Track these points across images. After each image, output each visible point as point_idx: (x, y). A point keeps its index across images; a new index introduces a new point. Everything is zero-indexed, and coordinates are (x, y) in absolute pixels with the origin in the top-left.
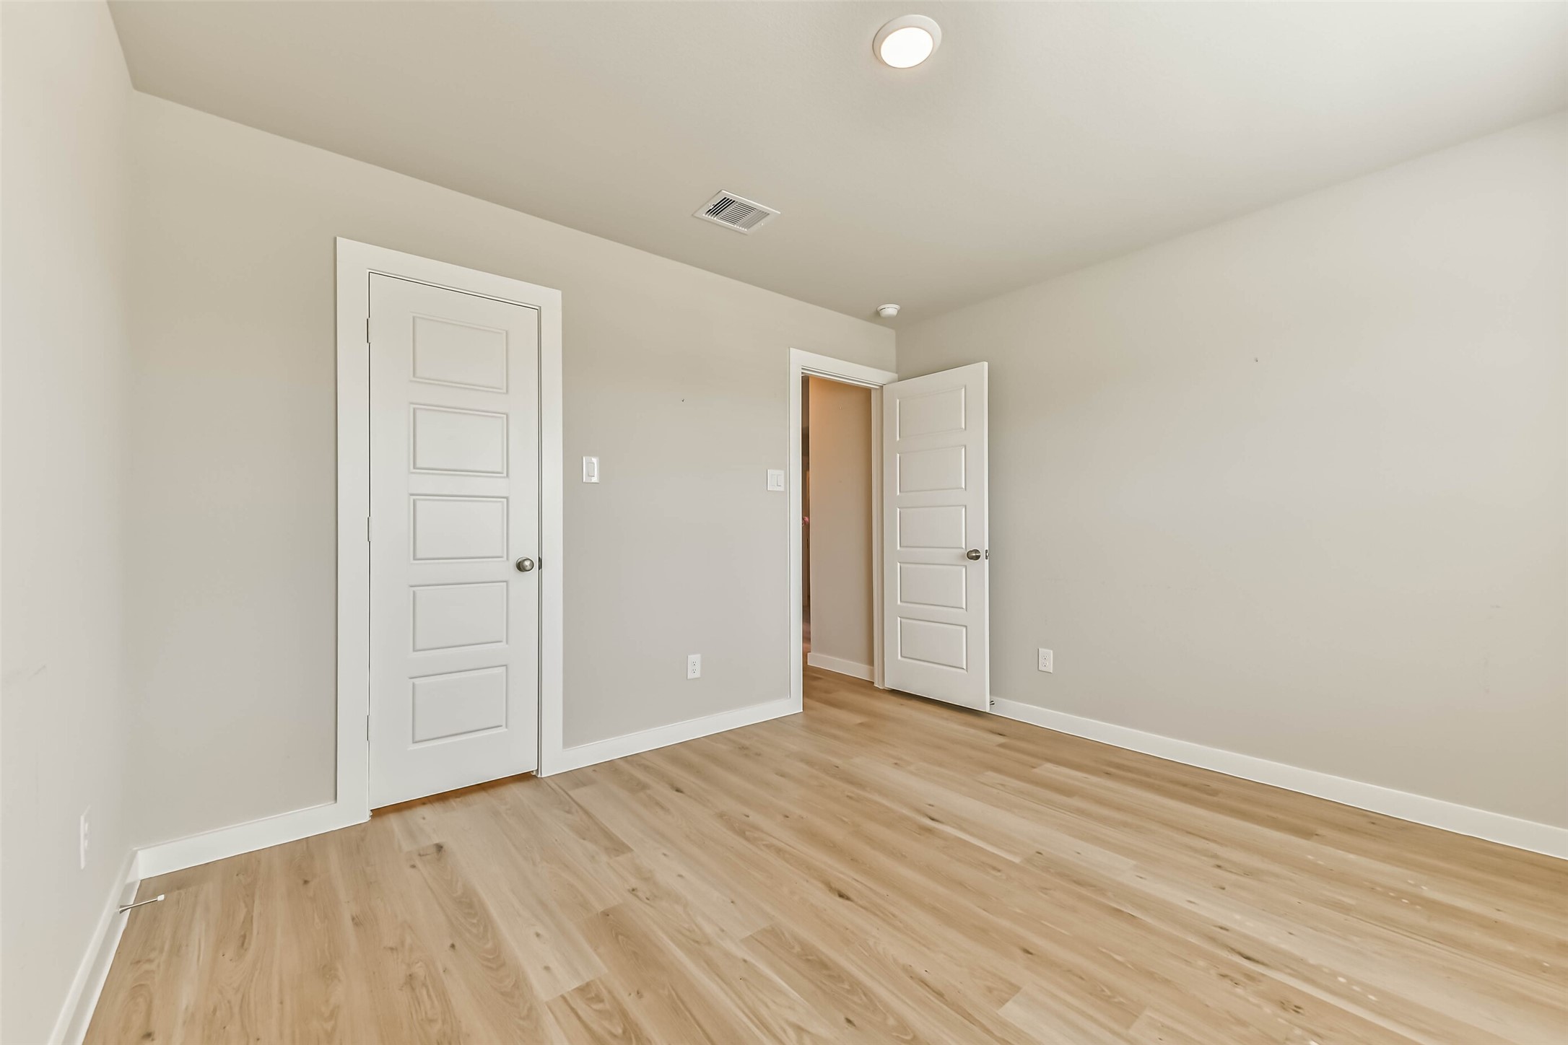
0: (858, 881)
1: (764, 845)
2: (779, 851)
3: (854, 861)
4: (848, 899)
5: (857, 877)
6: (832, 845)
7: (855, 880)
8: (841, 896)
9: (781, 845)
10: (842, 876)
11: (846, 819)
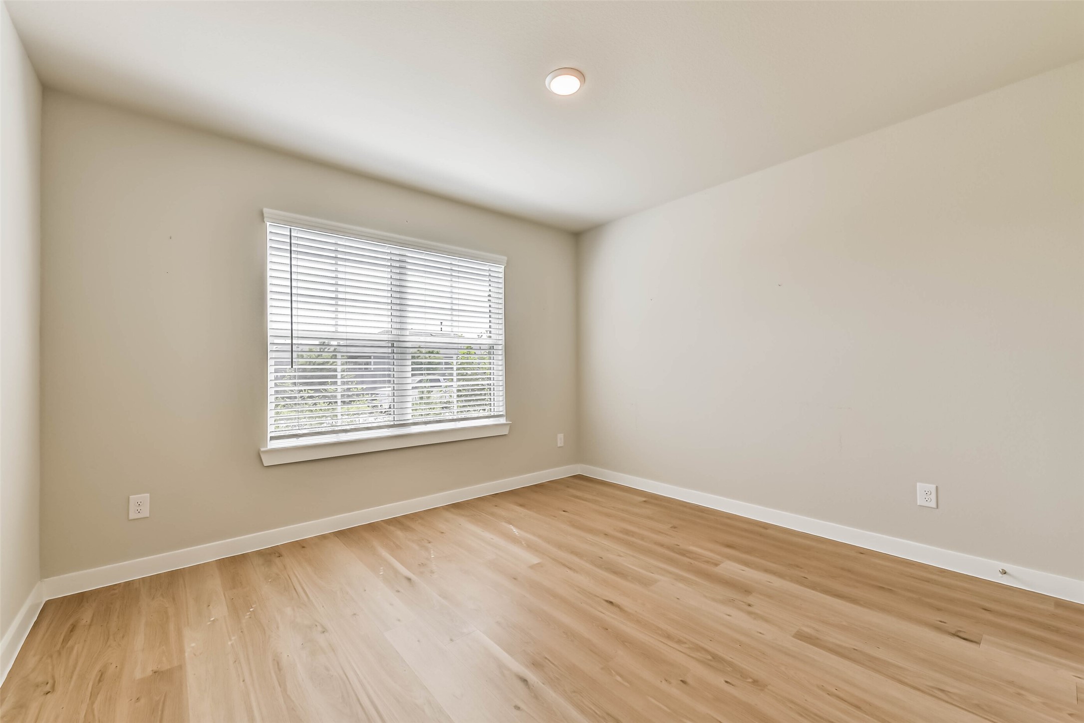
0: (601, 612)
1: (685, 643)
2: (669, 637)
3: (605, 628)
4: (607, 601)
5: (602, 615)
6: (626, 643)
7: (604, 613)
8: (611, 603)
9: (670, 643)
10: (613, 616)
11: (619, 678)
